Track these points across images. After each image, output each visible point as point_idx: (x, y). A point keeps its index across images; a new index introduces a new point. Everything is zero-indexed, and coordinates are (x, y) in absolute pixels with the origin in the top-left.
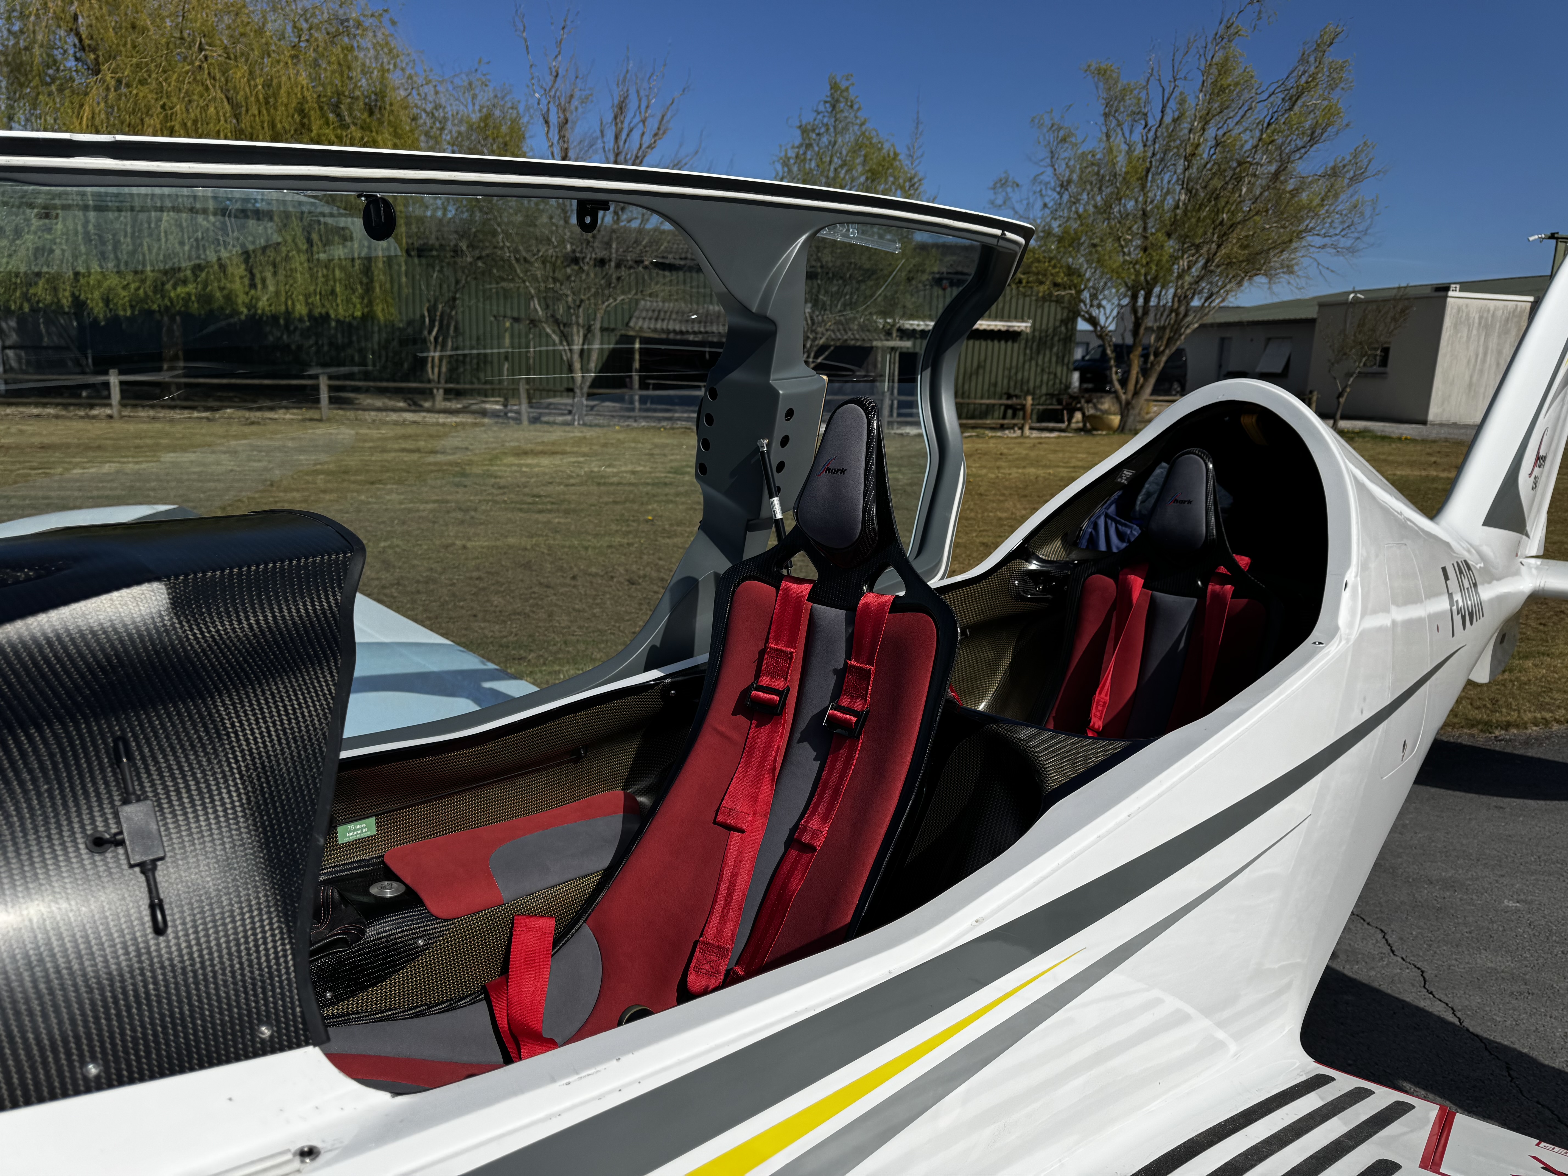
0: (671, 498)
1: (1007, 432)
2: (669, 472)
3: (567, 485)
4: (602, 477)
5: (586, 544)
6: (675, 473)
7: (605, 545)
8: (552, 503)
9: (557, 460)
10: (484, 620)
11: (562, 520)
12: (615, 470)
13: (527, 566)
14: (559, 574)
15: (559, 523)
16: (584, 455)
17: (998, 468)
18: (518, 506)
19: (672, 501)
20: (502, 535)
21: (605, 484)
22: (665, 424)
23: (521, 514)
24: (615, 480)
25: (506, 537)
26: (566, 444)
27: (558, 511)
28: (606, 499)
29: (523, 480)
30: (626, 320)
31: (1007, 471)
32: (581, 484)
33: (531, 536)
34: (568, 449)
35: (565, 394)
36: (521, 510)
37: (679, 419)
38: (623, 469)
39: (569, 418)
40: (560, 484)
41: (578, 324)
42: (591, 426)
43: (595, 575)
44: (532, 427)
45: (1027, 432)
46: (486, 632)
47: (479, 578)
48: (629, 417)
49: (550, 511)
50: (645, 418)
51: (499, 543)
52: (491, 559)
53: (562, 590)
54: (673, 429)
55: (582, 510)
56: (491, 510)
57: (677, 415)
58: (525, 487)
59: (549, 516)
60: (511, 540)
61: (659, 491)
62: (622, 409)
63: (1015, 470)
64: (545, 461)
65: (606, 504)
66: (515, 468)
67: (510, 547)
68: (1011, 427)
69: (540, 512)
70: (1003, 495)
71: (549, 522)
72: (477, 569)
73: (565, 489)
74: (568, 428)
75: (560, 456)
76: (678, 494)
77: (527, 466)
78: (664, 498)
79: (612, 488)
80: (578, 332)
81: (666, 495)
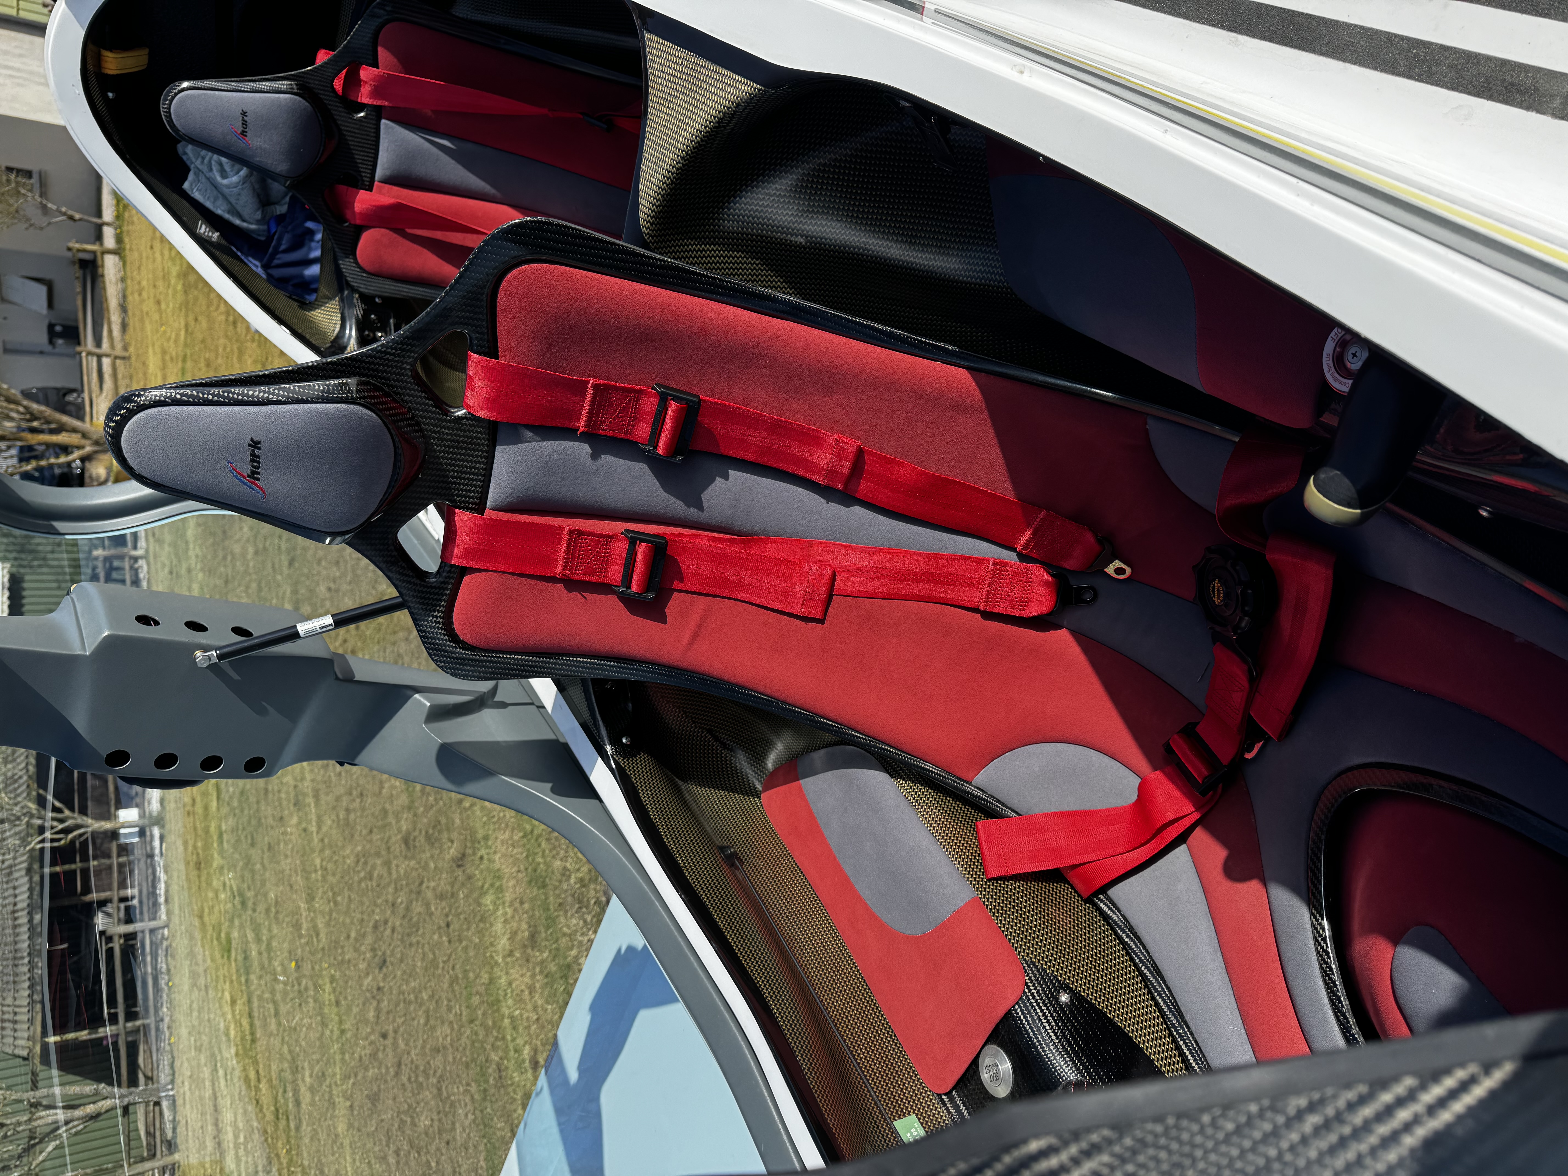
0: (264, 946)
1: (141, 576)
2: (229, 958)
3: (259, 1081)
4: (243, 1038)
5: (336, 1033)
6: (229, 951)
7: (335, 1010)
8: (285, 1091)
9: (225, 1102)
10: (453, 1129)
11: (307, 1073)
12: (232, 1026)
13: (374, 1098)
14: (380, 1055)
15: (311, 1076)
16: (215, 1070)
17: (189, 571)
18: (293, 1133)
19: (269, 945)
20: (334, 1142)
21: (252, 1034)
22: (162, 983)
23: (304, 1127)
24: (245, 1022)
25: (337, 1136)
26: (201, 1098)
27: (294, 1081)
28: (273, 1027)
29: (256, 1136)
30: (19, 1061)
31: (193, 561)
32: (256, 1062)
33: (333, 1105)
34: (208, 1093)
35: (132, 1117)
36: (298, 1129)
37: (155, 968)
38: (229, 1016)
39: (165, 1104)
40: (258, 1089)
41: (30, 1120)
42: (173, 1074)
43: (378, 1010)
44: (182, 1147)
45: (139, 552)
46: (467, 1123)
47: (397, 1153)
48: (157, 1029)
49: (296, 1092)
50: (157, 1010)
51: (347, 1142)
52: (369, 1146)
53: (402, 1045)
54: (169, 970)
55: (290, 1052)
56: (302, 1165)
57: (149, 970)
58: (266, 1132)
59: (303, 1089)
60: (341, 1127)
61: (256, 963)
62: (146, 1042)
63: (191, 553)
64: (228, 1116)
65: (279, 1024)
66: (241, 1152)
67: (350, 1126)
68: (135, 571)
69: (298, 1103)
70: (225, 558)
71: (311, 1089)
72: (383, 1159)
73: (264, 1081)
74: (179, 1102)
75: (219, 1099)
76: (258, 940)
77: (236, 1137)
78: (265, 955)
79: (257, 1023)
80: (40, 1118)
81: (260, 953)
